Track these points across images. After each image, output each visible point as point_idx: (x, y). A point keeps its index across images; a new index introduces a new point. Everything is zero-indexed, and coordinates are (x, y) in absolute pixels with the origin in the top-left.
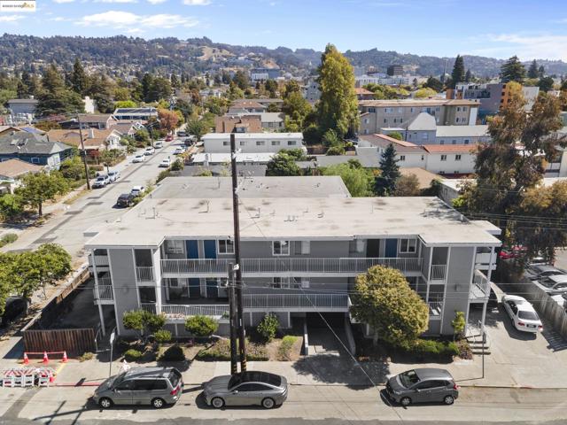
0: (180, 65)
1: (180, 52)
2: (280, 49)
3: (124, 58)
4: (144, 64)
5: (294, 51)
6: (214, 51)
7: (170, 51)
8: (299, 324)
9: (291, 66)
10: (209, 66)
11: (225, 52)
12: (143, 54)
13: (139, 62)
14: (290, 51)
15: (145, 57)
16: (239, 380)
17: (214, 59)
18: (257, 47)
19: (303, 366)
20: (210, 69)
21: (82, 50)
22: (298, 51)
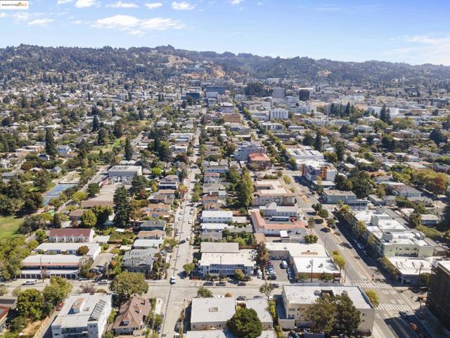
0: (152, 72)
1: (151, 60)
2: (226, 54)
3: (112, 67)
4: (126, 72)
5: (237, 55)
6: (177, 59)
7: (145, 60)
8: (228, 276)
9: (234, 72)
10: (173, 73)
11: (185, 60)
12: (125, 63)
13: (122, 70)
14: (234, 55)
15: (127, 65)
16: (221, 283)
17: (177, 67)
18: (208, 52)
19: (229, 282)
20: (174, 75)
21: (81, 61)
22: (240, 55)
